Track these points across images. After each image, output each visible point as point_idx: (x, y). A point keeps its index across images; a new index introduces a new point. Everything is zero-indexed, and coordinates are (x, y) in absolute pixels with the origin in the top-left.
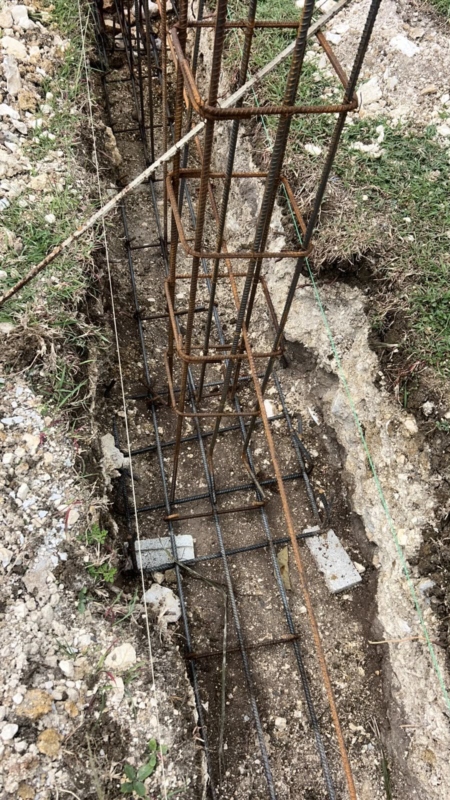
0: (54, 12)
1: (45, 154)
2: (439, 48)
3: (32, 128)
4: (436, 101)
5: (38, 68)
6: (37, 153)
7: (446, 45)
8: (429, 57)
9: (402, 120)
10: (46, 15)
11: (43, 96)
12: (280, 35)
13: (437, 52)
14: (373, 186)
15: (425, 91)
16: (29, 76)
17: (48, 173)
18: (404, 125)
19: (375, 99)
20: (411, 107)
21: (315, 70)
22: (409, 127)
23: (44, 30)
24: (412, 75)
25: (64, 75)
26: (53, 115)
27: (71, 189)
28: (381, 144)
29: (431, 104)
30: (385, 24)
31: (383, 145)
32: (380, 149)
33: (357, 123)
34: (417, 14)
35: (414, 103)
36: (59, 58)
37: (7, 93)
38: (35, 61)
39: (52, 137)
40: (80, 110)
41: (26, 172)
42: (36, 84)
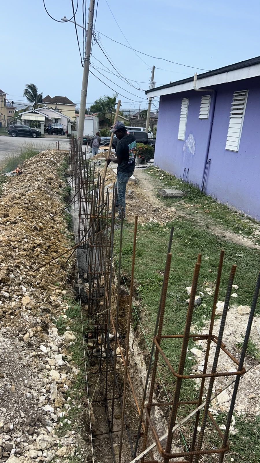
0: (72, 355)
1: (65, 433)
2: (252, 375)
3: (59, 417)
4: (257, 402)
5: (65, 385)
6: (61, 432)
7: (255, 373)
8: (248, 380)
9: (242, 412)
10: (69, 357)
11: (66, 399)
12: (176, 366)
13: (251, 377)
14: (235, 453)
15: (250, 396)
16: (60, 389)
17: (67, 446)
18: (244, 415)
19: (227, 400)
20: (245, 405)
21: (195, 384)
22: (247, 416)
23: (69, 365)
24: (242, 388)
25: (76, 388)
26: (70, 409)
27: (78, 455)
28: (235, 426)
29: (255, 403)
30: (224, 362)
31: (236, 427)
32: (235, 429)
33: (220, 414)
34: (237, 354)
35: (246, 402)
36: (74, 378)
37: (50, 399)
38: (64, 381)
39: (69, 422)
40: (83, 405)
41: (56, 445)
42: (63, 393)
